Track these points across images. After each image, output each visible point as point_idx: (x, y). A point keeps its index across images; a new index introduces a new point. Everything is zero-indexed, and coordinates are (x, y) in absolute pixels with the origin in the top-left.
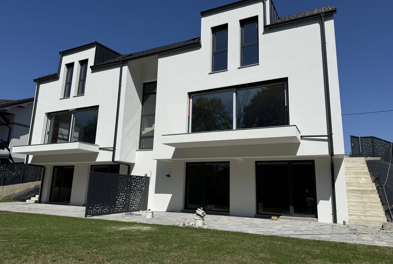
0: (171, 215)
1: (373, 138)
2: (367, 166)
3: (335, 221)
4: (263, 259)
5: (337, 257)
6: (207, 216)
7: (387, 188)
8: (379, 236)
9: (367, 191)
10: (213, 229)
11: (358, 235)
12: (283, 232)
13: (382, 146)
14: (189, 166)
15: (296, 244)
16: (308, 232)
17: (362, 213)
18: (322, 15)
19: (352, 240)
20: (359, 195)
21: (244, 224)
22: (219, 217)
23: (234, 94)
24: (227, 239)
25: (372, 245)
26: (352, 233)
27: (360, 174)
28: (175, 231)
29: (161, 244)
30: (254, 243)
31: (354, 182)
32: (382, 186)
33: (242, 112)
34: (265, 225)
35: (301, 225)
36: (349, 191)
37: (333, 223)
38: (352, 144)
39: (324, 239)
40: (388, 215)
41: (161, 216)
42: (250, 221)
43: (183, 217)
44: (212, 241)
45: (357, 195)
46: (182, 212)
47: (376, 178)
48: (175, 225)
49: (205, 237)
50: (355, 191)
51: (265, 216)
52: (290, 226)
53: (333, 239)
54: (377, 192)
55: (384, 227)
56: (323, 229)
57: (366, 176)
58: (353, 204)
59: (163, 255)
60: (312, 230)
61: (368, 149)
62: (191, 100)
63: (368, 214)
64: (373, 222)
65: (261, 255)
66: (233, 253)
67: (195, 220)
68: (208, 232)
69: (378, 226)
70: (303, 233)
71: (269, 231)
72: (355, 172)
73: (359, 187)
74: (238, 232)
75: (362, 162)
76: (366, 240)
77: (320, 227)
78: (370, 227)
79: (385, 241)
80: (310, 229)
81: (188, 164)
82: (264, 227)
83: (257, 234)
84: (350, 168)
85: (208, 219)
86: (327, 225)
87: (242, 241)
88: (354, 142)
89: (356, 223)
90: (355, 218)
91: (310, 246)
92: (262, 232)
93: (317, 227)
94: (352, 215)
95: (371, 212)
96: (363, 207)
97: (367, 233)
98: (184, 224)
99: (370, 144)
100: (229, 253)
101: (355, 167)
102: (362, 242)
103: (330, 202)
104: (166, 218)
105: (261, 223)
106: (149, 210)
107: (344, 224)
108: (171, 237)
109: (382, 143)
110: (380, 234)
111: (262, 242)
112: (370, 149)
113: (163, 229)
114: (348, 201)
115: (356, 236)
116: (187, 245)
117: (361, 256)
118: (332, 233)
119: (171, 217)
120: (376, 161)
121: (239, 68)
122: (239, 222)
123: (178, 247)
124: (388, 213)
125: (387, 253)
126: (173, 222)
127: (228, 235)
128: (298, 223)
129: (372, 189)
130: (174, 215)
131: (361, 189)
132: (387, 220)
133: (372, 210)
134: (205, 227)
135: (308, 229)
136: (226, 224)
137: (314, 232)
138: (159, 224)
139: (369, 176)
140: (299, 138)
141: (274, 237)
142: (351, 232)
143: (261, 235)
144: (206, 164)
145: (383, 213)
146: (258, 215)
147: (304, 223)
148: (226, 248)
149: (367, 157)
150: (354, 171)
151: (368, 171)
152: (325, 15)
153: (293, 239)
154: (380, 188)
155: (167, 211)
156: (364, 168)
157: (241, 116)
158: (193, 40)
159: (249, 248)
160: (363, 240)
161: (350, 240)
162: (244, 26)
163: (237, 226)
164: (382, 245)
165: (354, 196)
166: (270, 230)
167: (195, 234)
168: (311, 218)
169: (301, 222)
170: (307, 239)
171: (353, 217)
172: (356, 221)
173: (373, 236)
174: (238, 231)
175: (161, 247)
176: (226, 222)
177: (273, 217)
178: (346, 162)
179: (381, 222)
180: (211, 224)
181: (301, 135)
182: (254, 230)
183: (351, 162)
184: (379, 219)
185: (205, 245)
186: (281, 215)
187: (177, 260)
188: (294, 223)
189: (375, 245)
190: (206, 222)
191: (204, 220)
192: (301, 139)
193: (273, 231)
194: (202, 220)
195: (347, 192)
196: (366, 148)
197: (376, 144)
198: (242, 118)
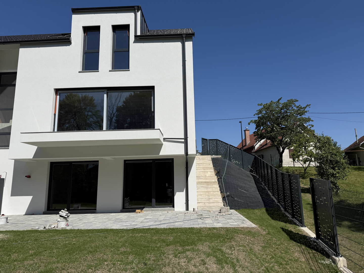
0: (31, 219)
1: (217, 140)
2: (212, 162)
3: (187, 209)
4: (124, 253)
5: (185, 242)
6: (72, 216)
7: (224, 179)
8: (217, 218)
9: (211, 182)
10: (77, 229)
11: (203, 219)
12: (144, 224)
13: (223, 146)
14: (53, 165)
15: (155, 234)
16: (165, 221)
17: (207, 200)
18: (184, 36)
19: (198, 224)
20: (206, 186)
21: (110, 220)
22: (85, 216)
23: (105, 96)
24: (90, 237)
25: (212, 227)
26: (198, 219)
27: (207, 169)
28: (33, 236)
29: (14, 252)
30: (117, 239)
31: (203, 175)
32: (221, 178)
33: (114, 112)
34: (129, 219)
35: (160, 216)
36: (198, 183)
37: (186, 210)
38: (203, 145)
39: (177, 226)
40: (224, 201)
41: (18, 220)
42: (116, 217)
43: (44, 220)
44: (74, 242)
45: (204, 186)
46: (44, 213)
47: (218, 172)
48: (34, 229)
49: (67, 239)
50: (203, 183)
51: (130, 210)
52: (151, 217)
53: (185, 225)
54: (218, 183)
55: (221, 211)
56: (178, 217)
57: (211, 171)
58: (201, 194)
59: (15, 265)
60: (169, 218)
61: (213, 149)
62: (58, 97)
63: (211, 201)
64: (214, 208)
65: (122, 249)
66: (94, 251)
67: (58, 221)
68: (71, 233)
69: (217, 210)
70: (162, 223)
71: (132, 224)
72: (203, 168)
73: (206, 179)
74: (102, 229)
75: (209, 159)
76: (208, 224)
77: (176, 215)
78: (212, 212)
79: (221, 222)
80: (167, 218)
81: (52, 164)
82: (127, 221)
83: (121, 228)
84: (200, 164)
85: (72, 219)
86: (181, 213)
87: (106, 238)
88: (204, 143)
89: (202, 209)
90: (202, 205)
91: (166, 234)
92: (125, 226)
93: (173, 215)
94: (200, 203)
95: (213, 199)
96: (208, 196)
97: (209, 216)
98: (45, 228)
99: (215, 145)
100: (91, 252)
101: (204, 163)
102: (205, 225)
103: (184, 193)
104: (24, 222)
105: (126, 217)
106: (3, 215)
107: (194, 211)
108: (27, 243)
109: (223, 144)
110: (218, 217)
111: (124, 236)
112: (215, 149)
113: (19, 235)
114: (197, 192)
115: (202, 221)
116: (45, 251)
117: (204, 238)
118: (184, 220)
119: (31, 220)
120: (218, 159)
121: (110, 71)
122: (105, 219)
123: (35, 253)
124: (224, 199)
125: (222, 233)
126: (32, 226)
127: (93, 233)
128: (158, 214)
129: (214, 181)
130: (34, 218)
131: (207, 181)
132: (224, 205)
133: (214, 197)
134: (68, 228)
135: (166, 218)
136: (92, 222)
137: (170, 220)
138: (15, 229)
139: (213, 170)
140: (162, 140)
141: (136, 230)
142: (198, 217)
143: (125, 229)
144: (73, 163)
145: (221, 200)
146: (125, 209)
147: (163, 213)
148: (89, 248)
149: (212, 155)
150: (203, 166)
151: (213, 167)
152: (186, 37)
153: (152, 229)
154: (220, 180)
155: (26, 214)
156: (210, 164)
157: (114, 116)
158: (62, 34)
159: (111, 244)
160: (206, 224)
161: (197, 225)
162: (116, 31)
163: (102, 223)
164: (219, 227)
165: (202, 187)
166: (134, 223)
167: (57, 236)
168: (169, 208)
169: (160, 213)
170: (164, 228)
171: (201, 204)
172: (202, 208)
173: (213, 219)
174: (103, 227)
175: (14, 256)
176: (92, 220)
177: (137, 211)
178: (198, 159)
179: (219, 207)
180: (75, 224)
181: (164, 137)
182: (118, 225)
183: (201, 159)
184: (218, 204)
185: (66, 248)
186: (144, 208)
187: (32, 269)
188: (155, 214)
189: (213, 227)
190: (70, 222)
191: (67, 221)
192: (164, 141)
193: (135, 224)
194: (66, 222)
195: (197, 184)
196: (212, 148)
197: (219, 145)
198: (115, 118)
